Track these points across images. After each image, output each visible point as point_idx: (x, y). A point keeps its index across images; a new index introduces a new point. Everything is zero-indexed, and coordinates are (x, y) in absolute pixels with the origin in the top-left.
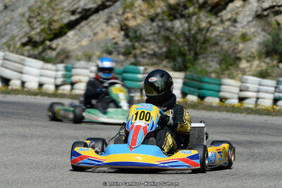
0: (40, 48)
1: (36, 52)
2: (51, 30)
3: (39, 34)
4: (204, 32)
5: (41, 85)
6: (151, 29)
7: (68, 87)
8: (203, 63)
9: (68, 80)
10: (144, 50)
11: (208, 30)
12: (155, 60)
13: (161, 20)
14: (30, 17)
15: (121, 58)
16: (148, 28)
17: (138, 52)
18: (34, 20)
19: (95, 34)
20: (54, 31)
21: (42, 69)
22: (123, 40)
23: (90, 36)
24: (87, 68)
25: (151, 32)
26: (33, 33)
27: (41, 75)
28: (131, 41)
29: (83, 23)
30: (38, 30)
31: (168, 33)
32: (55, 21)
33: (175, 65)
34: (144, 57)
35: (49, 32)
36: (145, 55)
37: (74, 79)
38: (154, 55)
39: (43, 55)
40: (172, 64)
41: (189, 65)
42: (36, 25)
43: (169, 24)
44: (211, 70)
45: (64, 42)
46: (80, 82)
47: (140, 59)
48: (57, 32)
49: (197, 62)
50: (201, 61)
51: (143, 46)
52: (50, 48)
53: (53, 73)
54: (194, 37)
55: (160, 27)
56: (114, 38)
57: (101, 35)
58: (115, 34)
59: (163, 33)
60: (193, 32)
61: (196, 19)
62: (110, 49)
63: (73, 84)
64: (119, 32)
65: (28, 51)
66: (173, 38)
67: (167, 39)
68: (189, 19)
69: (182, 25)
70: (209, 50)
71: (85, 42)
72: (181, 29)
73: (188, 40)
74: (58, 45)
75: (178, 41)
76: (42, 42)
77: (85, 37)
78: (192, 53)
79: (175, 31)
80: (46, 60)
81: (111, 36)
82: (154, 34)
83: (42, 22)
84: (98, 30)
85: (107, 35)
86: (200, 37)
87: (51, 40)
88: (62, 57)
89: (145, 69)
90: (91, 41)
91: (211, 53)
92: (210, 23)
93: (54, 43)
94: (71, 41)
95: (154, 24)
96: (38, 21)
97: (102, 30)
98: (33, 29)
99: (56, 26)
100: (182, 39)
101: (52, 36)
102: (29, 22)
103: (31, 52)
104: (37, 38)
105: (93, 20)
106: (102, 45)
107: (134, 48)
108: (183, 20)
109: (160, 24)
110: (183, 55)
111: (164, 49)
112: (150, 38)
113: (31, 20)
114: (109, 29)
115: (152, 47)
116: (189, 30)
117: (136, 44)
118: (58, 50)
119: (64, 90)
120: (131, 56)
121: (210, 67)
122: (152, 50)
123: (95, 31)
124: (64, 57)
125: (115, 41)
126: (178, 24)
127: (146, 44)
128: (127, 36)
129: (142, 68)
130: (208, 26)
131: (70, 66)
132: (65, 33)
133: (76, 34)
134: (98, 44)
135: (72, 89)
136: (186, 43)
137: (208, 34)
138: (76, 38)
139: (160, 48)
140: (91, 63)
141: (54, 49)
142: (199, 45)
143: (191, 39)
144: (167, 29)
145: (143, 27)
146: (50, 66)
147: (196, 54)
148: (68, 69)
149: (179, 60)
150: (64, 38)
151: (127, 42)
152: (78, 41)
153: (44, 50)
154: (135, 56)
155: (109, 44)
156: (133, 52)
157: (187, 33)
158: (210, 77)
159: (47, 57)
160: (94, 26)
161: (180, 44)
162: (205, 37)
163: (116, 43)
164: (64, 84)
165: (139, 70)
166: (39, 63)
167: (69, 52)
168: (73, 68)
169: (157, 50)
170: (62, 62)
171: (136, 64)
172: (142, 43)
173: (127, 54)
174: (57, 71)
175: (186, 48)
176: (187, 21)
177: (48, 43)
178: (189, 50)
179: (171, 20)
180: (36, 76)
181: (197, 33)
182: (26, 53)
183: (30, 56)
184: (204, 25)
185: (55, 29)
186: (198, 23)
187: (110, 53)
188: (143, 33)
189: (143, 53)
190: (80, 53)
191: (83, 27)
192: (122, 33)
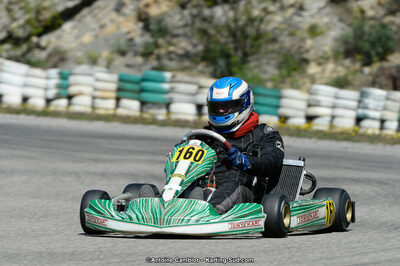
0: (24, 47)
1: (18, 52)
2: (39, 21)
3: (22, 27)
4: (256, 23)
5: (25, 99)
6: (181, 19)
7: (63, 102)
8: (256, 67)
9: (64, 92)
10: (172, 48)
11: (261, 20)
12: (187, 63)
13: (195, 6)
14: (11, 3)
15: (139, 60)
16: (178, 17)
17: (162, 51)
18: (16, 8)
19: (102, 27)
20: (43, 24)
21: (27, 75)
22: (142, 35)
23: (94, 30)
24: (91, 75)
25: (181, 23)
26: (14, 25)
27: (26, 85)
28: (153, 36)
29: (85, 11)
30: (22, 22)
31: (205, 26)
32: (45, 9)
33: (215, 70)
34: (171, 59)
35: (36, 24)
36: (173, 56)
37: (73, 90)
38: (187, 56)
39: (29, 56)
40: (211, 69)
41: (235, 69)
42: (18, 14)
43: (207, 12)
44: (266, 76)
45: (59, 38)
46: (80, 94)
47: (166, 62)
48: (49, 23)
49: (247, 66)
50: (252, 64)
51: (170, 44)
52: (38, 46)
53: (43, 82)
54: (243, 30)
55: (194, 17)
56: (129, 33)
57: (110, 29)
58: (130, 27)
59: (198, 24)
60: (241, 23)
61: (246, 5)
62: (124, 47)
63: (70, 97)
64: (136, 23)
65: (7, 51)
66: (212, 31)
67: (204, 32)
68: (235, 6)
69: (225, 13)
70: (263, 49)
71: (87, 38)
72: (224, 19)
73: (233, 34)
74: (49, 42)
75: (219, 37)
76: (27, 39)
77: (88, 30)
78: (240, 54)
79: (215, 22)
80: (32, 64)
81: (124, 29)
82: (186, 25)
83: (26, 10)
84: (105, 21)
85: (118, 27)
86: (251, 31)
87: (39, 35)
88: (55, 59)
89: (173, 77)
90: (96, 36)
91: (266, 53)
92: (265, 10)
93: (44, 41)
94: (67, 36)
95: (186, 12)
96: (21, 9)
97: (112, 21)
98: (14, 20)
99: (47, 15)
100: (226, 33)
101: (40, 30)
102: (9, 10)
103: (12, 53)
104: (20, 33)
105: (98, 7)
106: (112, 42)
107: (157, 46)
108: (227, 7)
109: (195, 11)
110: (227, 56)
111: (200, 48)
112: (180, 31)
113: (12, 7)
114: (121, 19)
115: (184, 45)
116: (236, 20)
117: (161, 41)
118: (49, 50)
119: (57, 106)
120: (153, 57)
121: (265, 72)
122: (183, 48)
123: (103, 22)
124: (58, 59)
125: (130, 36)
126: (220, 13)
127: (175, 40)
128: (146, 28)
129: (168, 75)
130: (263, 14)
131: (66, 71)
132: (59, 26)
133: (75, 27)
134: (106, 40)
135: (70, 104)
136: (230, 39)
137: (263, 27)
138: (76, 32)
139: (195, 46)
140: (96, 68)
141: (43, 49)
142: (249, 42)
143: (239, 34)
144: (205, 20)
145: (170, 16)
146: (38, 72)
147: (245, 55)
148: (63, 77)
149: (222, 63)
150: (57, 33)
151: (148, 38)
152: (77, 37)
153: (29, 50)
154: (159, 58)
155: (123, 41)
156: (156, 51)
157: (233, 25)
158: (265, 87)
159: (33, 59)
160: (100, 15)
161: (223, 40)
162: (258, 30)
163: (131, 40)
164: (58, 97)
165: (164, 78)
166: (23, 68)
167: (65, 52)
168: (71, 74)
169: (190, 48)
170: (55, 66)
171: (161, 68)
172: (168, 38)
173: (146, 55)
174: (48, 78)
175: (231, 46)
176: (233, 9)
177: (35, 39)
178: (236, 49)
179: (210, 7)
180: (20, 86)
181: (246, 25)
182: (5, 54)
183: (10, 58)
184: (256, 13)
185: (45, 20)
186: (247, 11)
187: (123, 53)
188: (170, 25)
189: (170, 53)
190: (79, 54)
191: (83, 17)
192: (141, 25)
